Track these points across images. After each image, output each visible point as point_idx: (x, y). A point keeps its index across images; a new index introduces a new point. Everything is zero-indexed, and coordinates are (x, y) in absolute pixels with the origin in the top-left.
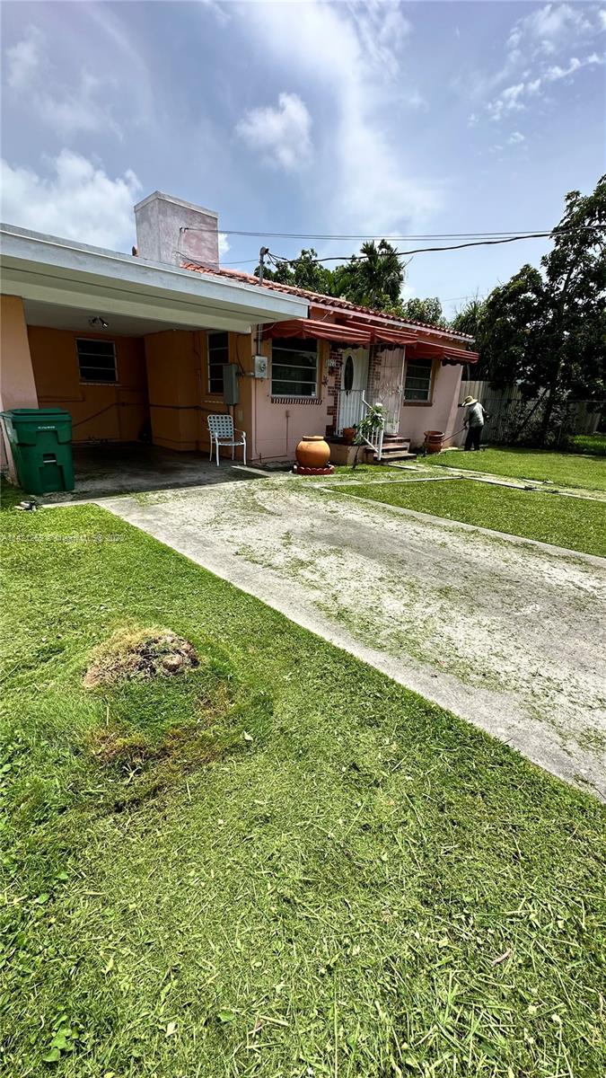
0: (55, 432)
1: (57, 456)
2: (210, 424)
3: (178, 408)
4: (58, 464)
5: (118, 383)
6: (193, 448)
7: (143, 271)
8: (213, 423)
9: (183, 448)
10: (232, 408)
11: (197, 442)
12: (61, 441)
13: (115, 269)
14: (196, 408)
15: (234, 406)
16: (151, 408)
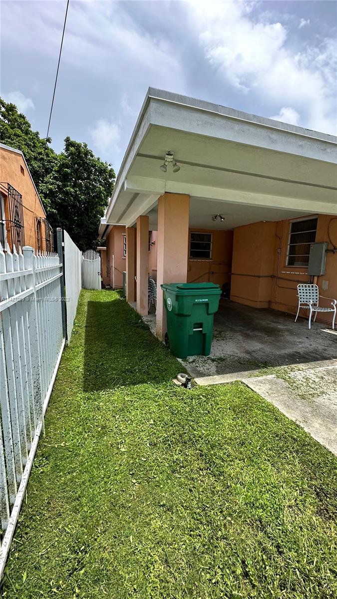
0: (207, 304)
1: (204, 326)
2: (299, 291)
3: (259, 277)
4: (203, 332)
5: (211, 259)
6: (265, 306)
7: (323, 147)
8: (302, 291)
9: (259, 306)
10: (316, 278)
11: (269, 302)
12: (209, 312)
13: (301, 146)
14: (273, 277)
15: (318, 276)
16: (232, 276)
